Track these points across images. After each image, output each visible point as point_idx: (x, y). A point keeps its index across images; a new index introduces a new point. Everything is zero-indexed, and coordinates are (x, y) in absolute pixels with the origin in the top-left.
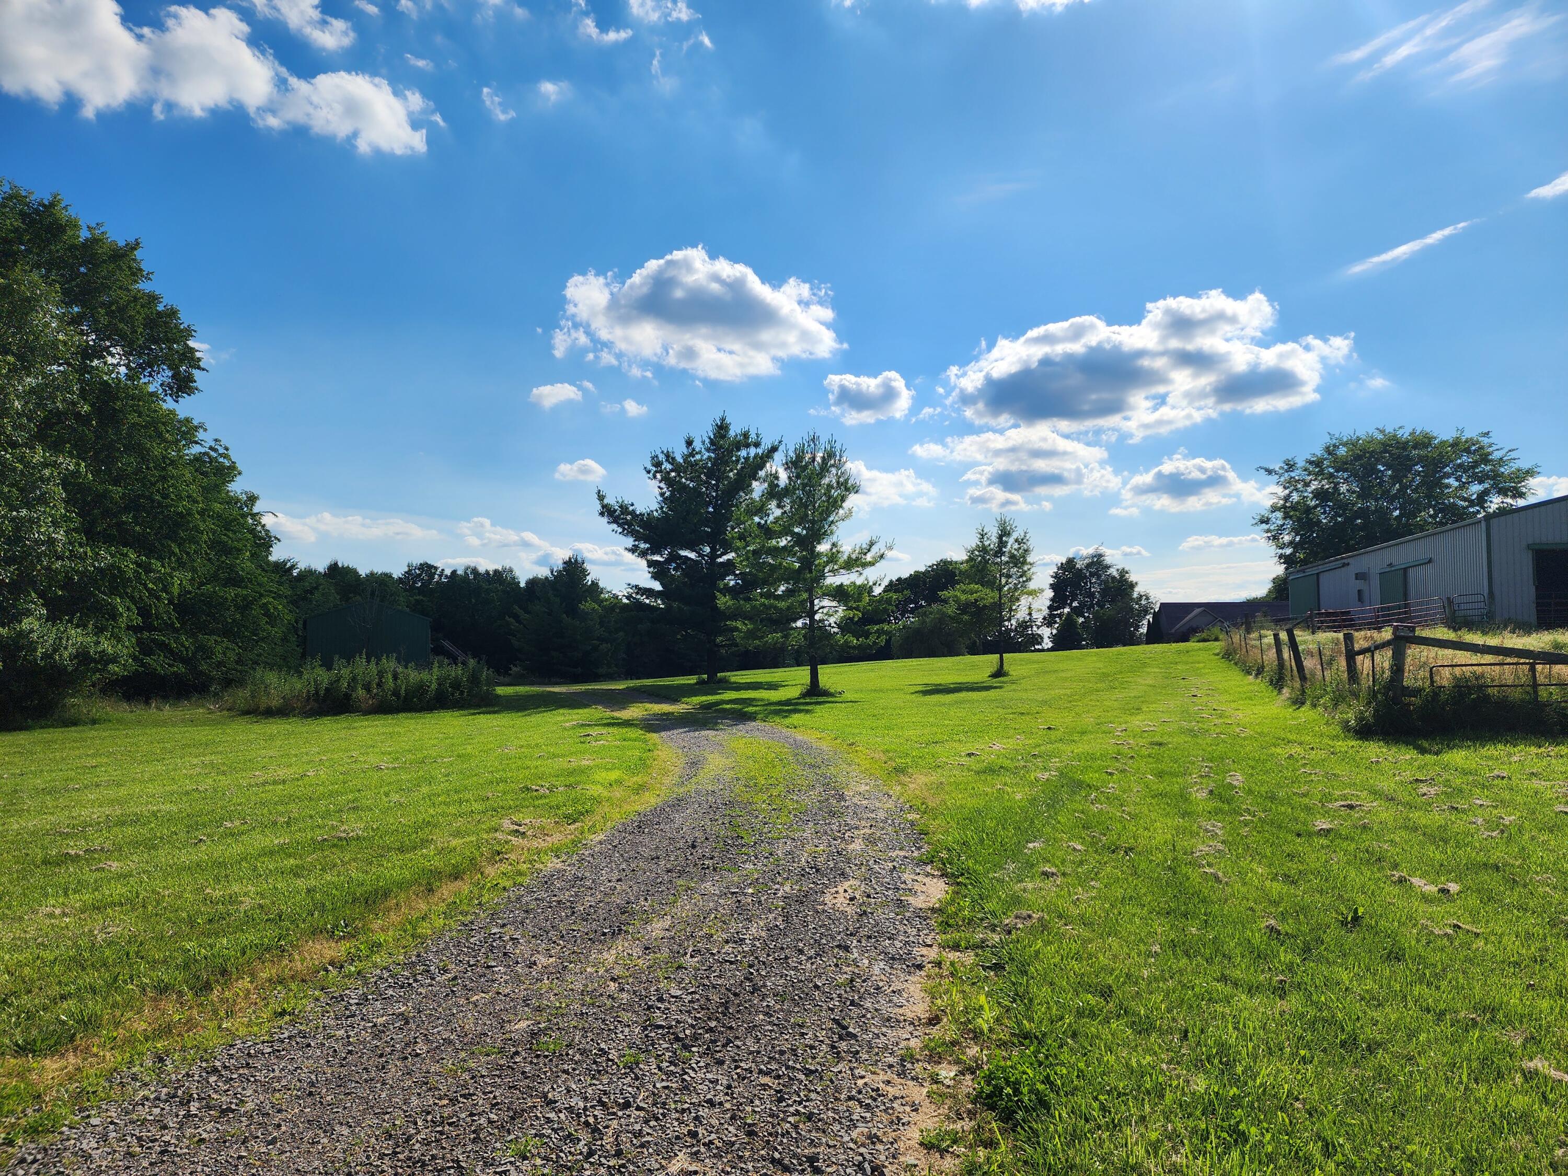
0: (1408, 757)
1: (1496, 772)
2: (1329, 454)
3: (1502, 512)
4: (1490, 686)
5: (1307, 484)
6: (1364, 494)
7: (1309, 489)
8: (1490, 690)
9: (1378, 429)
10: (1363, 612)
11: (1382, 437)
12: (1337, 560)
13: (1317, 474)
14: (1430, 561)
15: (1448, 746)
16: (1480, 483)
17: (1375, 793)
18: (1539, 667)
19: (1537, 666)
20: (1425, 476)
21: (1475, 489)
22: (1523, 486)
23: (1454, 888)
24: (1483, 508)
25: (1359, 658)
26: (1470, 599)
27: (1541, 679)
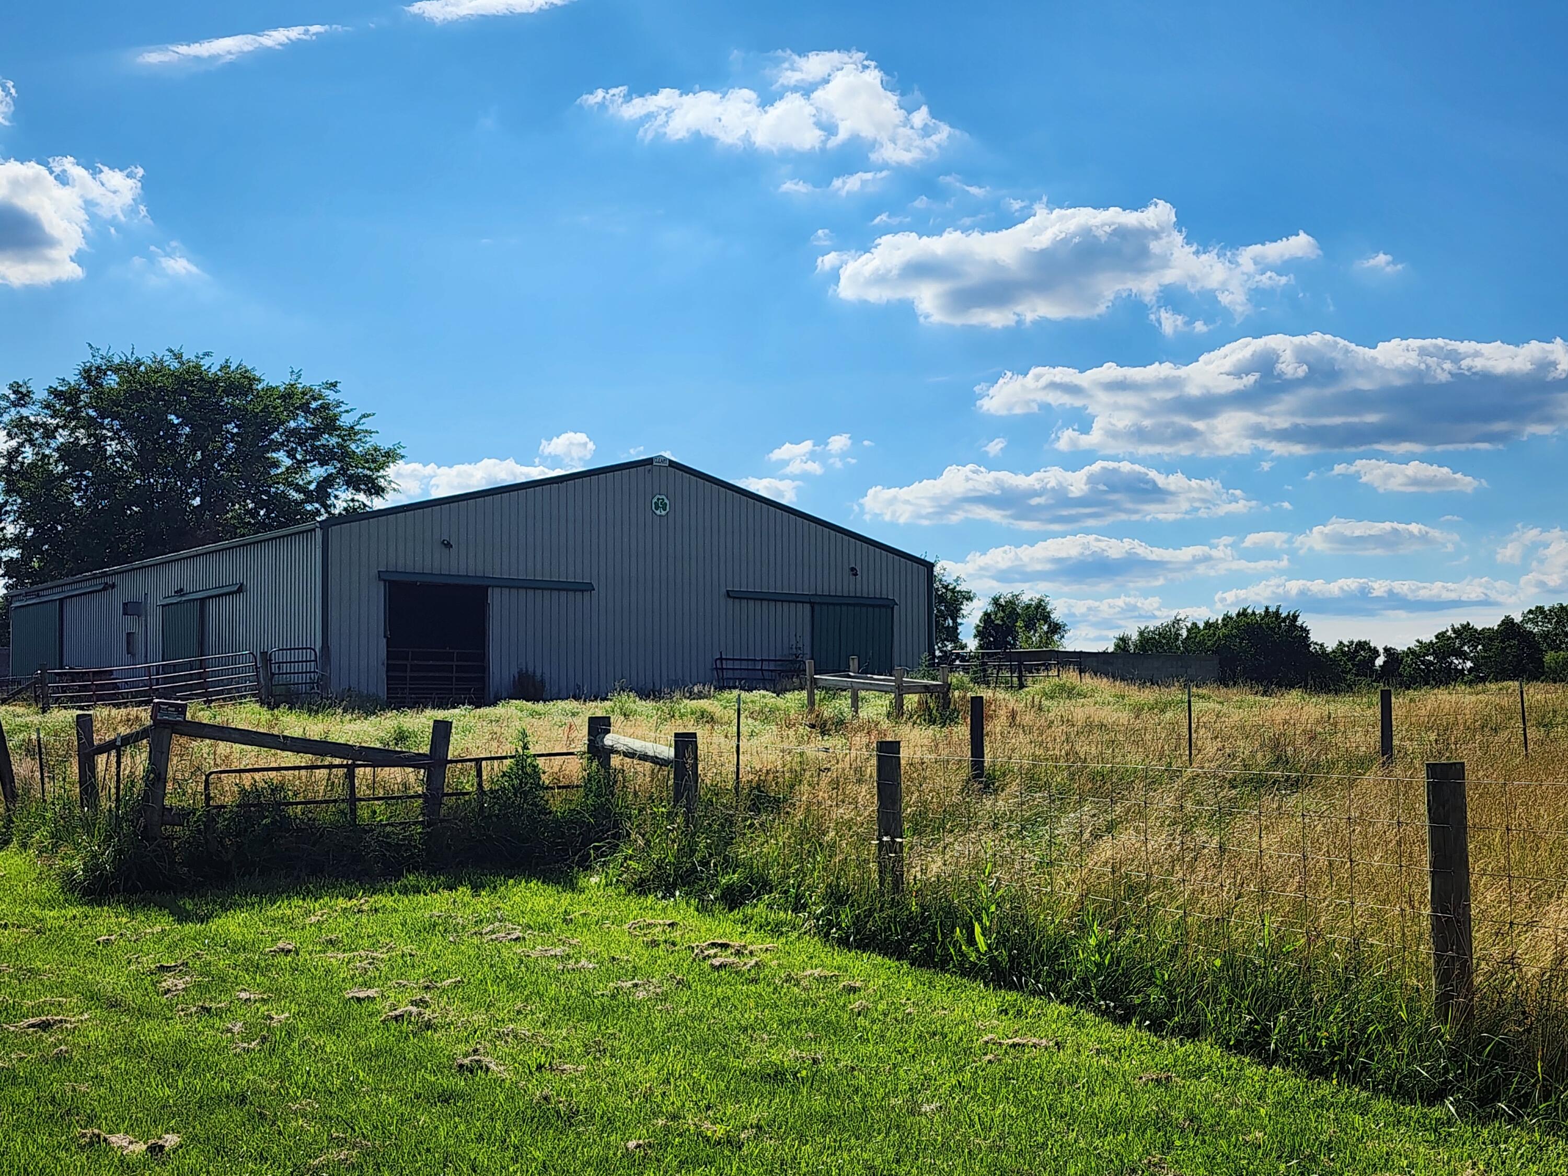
0: (158, 928)
1: (280, 944)
2: (89, 383)
3: (354, 515)
4: (292, 804)
5: (49, 433)
6: (143, 465)
7: (53, 445)
8: (290, 810)
9: (171, 351)
10: (134, 673)
11: (177, 365)
12: (95, 577)
13: (68, 417)
14: (240, 590)
15: (222, 906)
16: (322, 465)
17: (93, 997)
18: (359, 771)
19: (357, 770)
20: (240, 440)
21: (317, 472)
22: (383, 477)
23: (171, 1140)
24: (326, 507)
25: (101, 760)
26: (296, 655)
27: (362, 790)
